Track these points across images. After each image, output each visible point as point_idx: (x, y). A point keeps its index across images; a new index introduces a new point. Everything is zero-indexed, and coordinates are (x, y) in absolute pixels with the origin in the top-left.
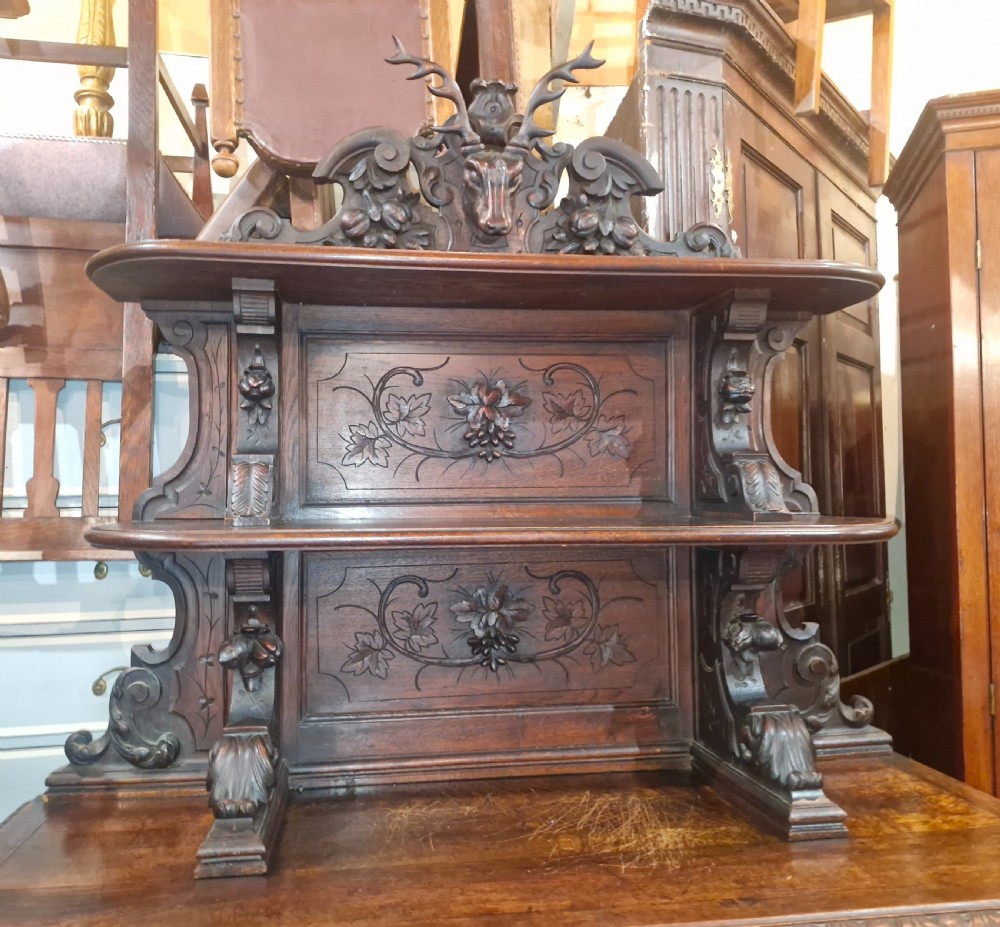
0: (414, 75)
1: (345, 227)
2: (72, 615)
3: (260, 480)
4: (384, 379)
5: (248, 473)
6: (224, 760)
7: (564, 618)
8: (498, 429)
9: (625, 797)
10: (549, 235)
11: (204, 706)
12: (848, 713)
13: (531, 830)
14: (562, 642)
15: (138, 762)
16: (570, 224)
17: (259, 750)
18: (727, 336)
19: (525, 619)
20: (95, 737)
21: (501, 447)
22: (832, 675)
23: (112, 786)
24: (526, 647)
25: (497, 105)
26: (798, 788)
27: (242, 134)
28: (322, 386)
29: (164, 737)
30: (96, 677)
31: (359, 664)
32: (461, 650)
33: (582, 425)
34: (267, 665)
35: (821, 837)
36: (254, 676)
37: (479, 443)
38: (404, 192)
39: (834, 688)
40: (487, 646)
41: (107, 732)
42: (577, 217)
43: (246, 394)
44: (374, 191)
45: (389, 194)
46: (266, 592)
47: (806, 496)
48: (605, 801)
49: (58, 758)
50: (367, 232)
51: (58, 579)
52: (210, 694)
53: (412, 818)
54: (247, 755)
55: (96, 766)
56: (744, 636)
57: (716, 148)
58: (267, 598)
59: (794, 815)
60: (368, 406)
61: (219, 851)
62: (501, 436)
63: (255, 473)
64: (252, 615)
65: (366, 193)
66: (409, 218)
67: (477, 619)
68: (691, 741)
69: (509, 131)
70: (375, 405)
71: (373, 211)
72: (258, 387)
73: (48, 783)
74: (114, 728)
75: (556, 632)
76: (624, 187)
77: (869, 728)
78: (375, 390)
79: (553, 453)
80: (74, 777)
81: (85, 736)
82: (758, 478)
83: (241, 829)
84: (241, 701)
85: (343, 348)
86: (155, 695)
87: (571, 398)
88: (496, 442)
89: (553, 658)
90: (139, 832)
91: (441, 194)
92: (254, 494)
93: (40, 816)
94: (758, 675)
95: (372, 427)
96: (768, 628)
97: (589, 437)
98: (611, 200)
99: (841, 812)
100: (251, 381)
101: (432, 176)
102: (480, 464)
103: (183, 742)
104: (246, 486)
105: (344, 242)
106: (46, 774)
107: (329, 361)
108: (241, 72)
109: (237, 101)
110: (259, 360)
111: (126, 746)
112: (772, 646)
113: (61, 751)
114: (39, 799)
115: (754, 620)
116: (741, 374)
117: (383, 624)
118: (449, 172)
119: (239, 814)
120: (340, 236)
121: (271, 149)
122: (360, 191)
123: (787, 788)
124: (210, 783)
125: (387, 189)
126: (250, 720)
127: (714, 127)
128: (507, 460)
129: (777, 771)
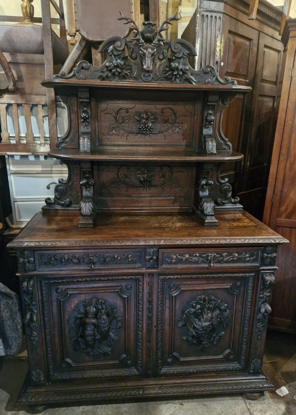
0: (125, 23)
1: (107, 67)
2: (39, 169)
3: (87, 142)
4: (118, 111)
5: (84, 140)
6: (83, 205)
7: (164, 176)
8: (148, 126)
9: (173, 217)
10: (164, 68)
11: (76, 193)
12: (233, 200)
13: (150, 222)
14: (163, 182)
15: (62, 205)
16: (170, 66)
17: (90, 204)
18: (208, 103)
19: (154, 176)
20: (52, 199)
21: (149, 131)
22: (230, 191)
23: (57, 210)
24: (154, 183)
25: (150, 29)
26: (208, 216)
27: (77, 31)
28: (102, 113)
29: (68, 200)
30: (47, 185)
31: (113, 185)
32: (137, 183)
33: (171, 125)
34: (90, 185)
35: (212, 226)
36: (88, 188)
37: (143, 130)
38: (123, 56)
39: (230, 195)
40: (143, 182)
41: (54, 198)
42: (172, 64)
43: (83, 118)
44: (115, 56)
45: (119, 56)
46: (90, 169)
47: (229, 146)
48: (168, 218)
49: (44, 204)
50: (113, 69)
51: (35, 159)
52: (77, 191)
53: (124, 219)
54: (88, 204)
55: (52, 206)
56: (204, 182)
57: (219, 35)
58: (90, 170)
59: (206, 221)
60: (113, 119)
61: (83, 223)
62: (149, 128)
63: (86, 140)
64: (87, 174)
65: (113, 56)
66: (125, 64)
67: (142, 175)
68: (192, 206)
69: (153, 37)
70: (116, 118)
71: (114, 62)
72: (86, 116)
73: (42, 209)
74: (56, 197)
75: (161, 179)
76: (186, 54)
77: (238, 204)
78: (116, 114)
79: (163, 133)
80: (47, 207)
81: (49, 199)
82: (210, 143)
83: (87, 219)
84: (85, 193)
85: (107, 102)
86: (65, 190)
87: (168, 117)
88: (148, 129)
89: (160, 186)
90: (65, 219)
91: (134, 55)
92: (86, 145)
93: (41, 216)
94: (207, 191)
95: (115, 124)
96: (210, 180)
97: (173, 128)
98: (182, 58)
99: (217, 221)
100: (84, 115)
101: (131, 50)
102: (143, 136)
103: (72, 201)
104: (85, 143)
105: (107, 71)
106: (42, 207)
107: (103, 105)
108: (76, 9)
109: (75, 20)
110: (85, 109)
111: (59, 201)
112: (210, 185)
113: (44, 202)
114: (40, 212)
115: (207, 178)
116: (211, 114)
117: (118, 176)
118: (136, 49)
119: (87, 216)
120: (105, 69)
121: (86, 37)
122: (111, 56)
123: (206, 215)
124: (80, 210)
125: (118, 55)
126: (87, 197)
127: (219, 28)
128: (151, 134)
129: (205, 212)
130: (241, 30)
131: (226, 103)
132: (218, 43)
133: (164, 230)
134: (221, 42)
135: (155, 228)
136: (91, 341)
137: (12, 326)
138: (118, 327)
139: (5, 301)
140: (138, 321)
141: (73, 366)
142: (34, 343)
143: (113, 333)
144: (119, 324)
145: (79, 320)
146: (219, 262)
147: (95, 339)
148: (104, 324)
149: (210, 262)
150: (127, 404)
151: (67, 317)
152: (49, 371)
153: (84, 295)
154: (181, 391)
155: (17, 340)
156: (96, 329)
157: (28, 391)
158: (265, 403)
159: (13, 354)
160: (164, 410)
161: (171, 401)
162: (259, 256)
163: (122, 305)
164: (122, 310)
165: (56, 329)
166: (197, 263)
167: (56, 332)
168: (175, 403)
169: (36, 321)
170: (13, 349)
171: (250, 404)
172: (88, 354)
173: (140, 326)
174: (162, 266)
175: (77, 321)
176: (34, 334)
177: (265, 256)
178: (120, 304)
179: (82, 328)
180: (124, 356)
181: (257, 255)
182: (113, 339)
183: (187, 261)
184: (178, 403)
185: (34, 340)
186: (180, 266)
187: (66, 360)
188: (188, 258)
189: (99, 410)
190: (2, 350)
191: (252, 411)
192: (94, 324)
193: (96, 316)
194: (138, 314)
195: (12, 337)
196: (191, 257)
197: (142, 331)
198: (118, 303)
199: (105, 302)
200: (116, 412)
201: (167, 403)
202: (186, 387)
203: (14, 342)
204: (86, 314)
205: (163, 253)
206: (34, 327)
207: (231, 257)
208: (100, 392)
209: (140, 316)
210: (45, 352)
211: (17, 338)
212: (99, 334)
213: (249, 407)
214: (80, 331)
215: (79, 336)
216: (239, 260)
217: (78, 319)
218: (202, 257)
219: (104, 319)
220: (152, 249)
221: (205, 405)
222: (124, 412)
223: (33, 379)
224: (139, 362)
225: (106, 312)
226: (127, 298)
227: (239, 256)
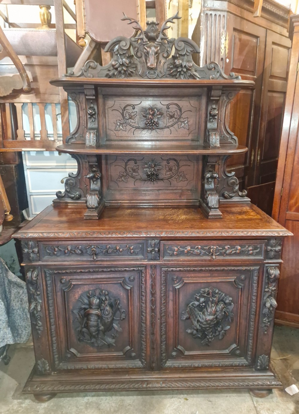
0: (129, 23)
1: (113, 66)
2: (54, 164)
3: (93, 137)
4: (125, 108)
5: (90, 135)
6: (89, 197)
7: (170, 170)
8: (154, 121)
9: (179, 210)
10: (168, 66)
11: (86, 187)
12: (241, 194)
14: (169, 176)
15: (72, 198)
16: (175, 63)
17: (96, 196)
18: (212, 98)
19: (160, 170)
20: (62, 193)
21: (155, 126)
22: (237, 185)
23: (67, 203)
24: (160, 176)
25: (154, 28)
26: (213, 208)
27: (86, 33)
28: (109, 110)
29: (77, 193)
30: (61, 179)
31: (121, 179)
32: (145, 177)
33: (177, 120)
34: (97, 179)
35: (217, 219)
36: (95, 181)
37: (149, 125)
38: (128, 55)
39: (237, 188)
40: (151, 176)
41: (65, 192)
42: (176, 61)
43: (89, 114)
44: (120, 55)
45: (124, 55)
46: (96, 163)
47: (235, 140)
48: (173, 211)
49: (55, 197)
50: (119, 67)
51: (50, 155)
52: (87, 184)
53: (130, 212)
54: (94, 197)
55: (63, 199)
56: (208, 175)
57: (223, 33)
58: (97, 164)
59: (210, 214)
60: (121, 115)
61: (89, 215)
62: (155, 123)
63: (92, 135)
64: (94, 168)
65: (119, 55)
66: (130, 62)
67: (149, 169)
68: (199, 199)
69: (157, 36)
70: (123, 114)
71: (120, 60)
72: (92, 112)
73: (53, 202)
74: (66, 191)
75: (168, 173)
76: (190, 52)
77: (245, 197)
78: (122, 110)
79: (168, 128)
80: (58, 200)
81: (60, 192)
82: (214, 137)
83: (93, 211)
84: (93, 186)
85: (114, 99)
86: (75, 184)
87: (174, 113)
88: (154, 125)
89: (167, 179)
90: (73, 212)
91: (139, 54)
92: (92, 140)
93: (52, 208)
94: (213, 184)
95: (122, 120)
96: (215, 173)
97: (178, 123)
98: (186, 56)
99: (221, 213)
100: (90, 111)
101: (136, 49)
102: (150, 131)
103: (82, 194)
104: (90, 138)
105: (113, 69)
106: (53, 200)
107: (110, 103)
108: (85, 13)
109: (84, 23)
110: (92, 105)
111: (69, 195)
112: (215, 178)
113: (56, 196)
114: (51, 205)
115: (212, 172)
116: (215, 109)
117: (126, 170)
118: (141, 48)
119: (92, 208)
120: (112, 68)
121: (94, 38)
122: (117, 55)
123: (210, 208)
124: (86, 202)
125: (124, 54)
126: (94, 190)
127: (223, 26)
128: (157, 130)
129: (210, 205)
130: (247, 27)
131: (230, 98)
132: (223, 41)
133: (166, 222)
134: (226, 40)
135: (159, 220)
136: (94, 332)
138: (122, 319)
140: (142, 313)
141: (78, 356)
142: (39, 332)
143: (117, 324)
144: (123, 316)
145: (83, 311)
146: (221, 254)
147: (98, 330)
148: (107, 315)
149: (212, 255)
150: (131, 397)
151: (71, 307)
152: (54, 361)
153: (87, 286)
154: (186, 386)
155: (27, 329)
156: (99, 320)
157: (34, 380)
158: (273, 401)
159: (22, 342)
160: (168, 405)
161: (176, 396)
162: (263, 248)
163: (125, 296)
164: (125, 301)
165: (61, 319)
166: (198, 255)
167: (61, 322)
168: (179, 398)
169: (40, 311)
170: (23, 338)
171: (257, 402)
172: (92, 344)
173: (144, 318)
174: (163, 258)
175: (81, 312)
176: (39, 324)
177: (269, 249)
178: (124, 296)
179: (85, 319)
180: (128, 348)
181: (261, 248)
182: (117, 331)
183: (189, 253)
184: (182, 398)
185: (39, 330)
186: (182, 258)
187: (70, 350)
188: (190, 250)
189: (103, 402)
191: (258, 409)
192: (97, 315)
193: (99, 306)
194: (142, 306)
196: (193, 250)
197: (146, 323)
198: (121, 294)
199: (108, 293)
200: (119, 405)
201: (173, 397)
202: (191, 382)
203: (24, 331)
204: (90, 305)
205: (164, 244)
206: (39, 317)
207: (233, 249)
208: (103, 384)
209: (143, 308)
210: (50, 342)
211: (26, 327)
212: (102, 325)
213: (256, 405)
214: (84, 322)
215: (83, 326)
216: (241, 253)
217: (82, 309)
218: (205, 250)
219: (107, 310)
220: (154, 241)
221: (210, 401)
222: (127, 405)
223: (38, 368)
224: (144, 355)
225: (109, 303)
226: (130, 289)
227: (243, 249)
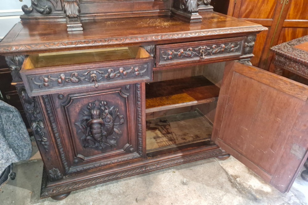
6: (67, 6)
9: (156, 19)
12: (206, 2)
13: (138, 24)
26: (194, 12)
35: (197, 22)
41: (32, 5)
59: (192, 18)
61: (71, 25)
68: (171, 8)
74: (33, 3)
77: (209, 5)
99: (201, 17)
103: (52, 8)
119: (74, 17)
129: (189, 9)
133: (154, 28)
135: (146, 27)
136: (99, 138)
137: (18, 136)
138: (121, 124)
139: (5, 115)
140: (138, 116)
141: (85, 159)
142: (46, 147)
143: (117, 128)
144: (122, 121)
145: (85, 122)
146: (209, 54)
147: (102, 136)
148: (109, 122)
149: (202, 55)
150: (133, 180)
151: (73, 120)
152: (64, 168)
153: (86, 99)
154: (174, 163)
155: (27, 147)
156: (102, 127)
157: (49, 185)
158: (232, 161)
160: (162, 179)
161: (166, 171)
162: (242, 45)
163: (123, 104)
164: (123, 108)
165: (65, 132)
166: (190, 57)
167: (65, 135)
168: (169, 172)
169: (44, 127)
170: (25, 155)
171: (222, 163)
172: (97, 148)
173: (140, 120)
174: (159, 63)
175: (83, 123)
176: (44, 140)
177: (246, 45)
178: (121, 104)
179: (89, 128)
180: (128, 145)
181: (240, 45)
183: (182, 56)
184: (171, 172)
185: (46, 145)
186: (175, 62)
187: (78, 156)
188: (183, 53)
189: (111, 188)
190: (15, 158)
191: (224, 168)
192: (100, 124)
193: (100, 116)
194: (138, 110)
195: (21, 145)
196: (185, 52)
197: (141, 124)
198: (119, 103)
199: (107, 103)
200: (126, 187)
201: (164, 173)
202: (177, 160)
203: (24, 149)
205: (160, 49)
206: (43, 133)
207: (219, 48)
208: (111, 175)
209: (139, 112)
210: (58, 153)
211: (26, 146)
212: (105, 131)
213: (222, 166)
214: (88, 131)
215: (87, 135)
216: (225, 51)
217: (84, 121)
218: (195, 51)
219: (108, 117)
220: (149, 46)
221: (191, 170)
222: (132, 186)
223: (51, 176)
224: (140, 148)
225: (109, 112)
226: (128, 97)
227: (226, 47)
